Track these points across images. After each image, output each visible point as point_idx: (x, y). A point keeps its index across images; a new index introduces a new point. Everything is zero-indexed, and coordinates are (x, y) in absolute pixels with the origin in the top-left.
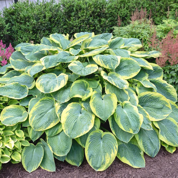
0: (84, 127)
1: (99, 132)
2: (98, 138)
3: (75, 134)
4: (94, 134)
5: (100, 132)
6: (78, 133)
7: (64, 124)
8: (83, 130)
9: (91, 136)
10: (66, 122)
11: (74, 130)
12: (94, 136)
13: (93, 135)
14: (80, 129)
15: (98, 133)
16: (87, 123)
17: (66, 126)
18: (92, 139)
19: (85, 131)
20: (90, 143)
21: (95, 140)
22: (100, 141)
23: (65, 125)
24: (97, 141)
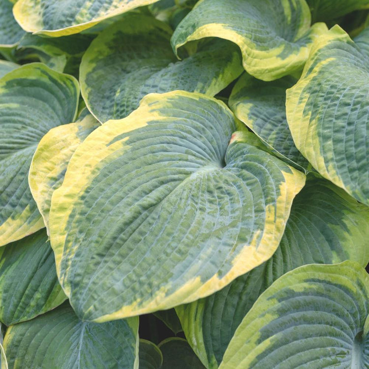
0: (200, 248)
1: (355, 289)
2: (337, 330)
3: (118, 286)
4: (314, 286)
5: (361, 286)
6: (141, 284)
7: (69, 212)
8: (186, 267)
9: (290, 294)
10: (83, 198)
11: (123, 256)
12: (308, 306)
13: (305, 293)
14: (163, 256)
15: (347, 290)
16: (233, 225)
17: (79, 221)
18: (286, 318)
19: (198, 279)
20: (267, 343)
21: (306, 336)
22: (343, 353)
23: (71, 216)
24: (322, 346)
